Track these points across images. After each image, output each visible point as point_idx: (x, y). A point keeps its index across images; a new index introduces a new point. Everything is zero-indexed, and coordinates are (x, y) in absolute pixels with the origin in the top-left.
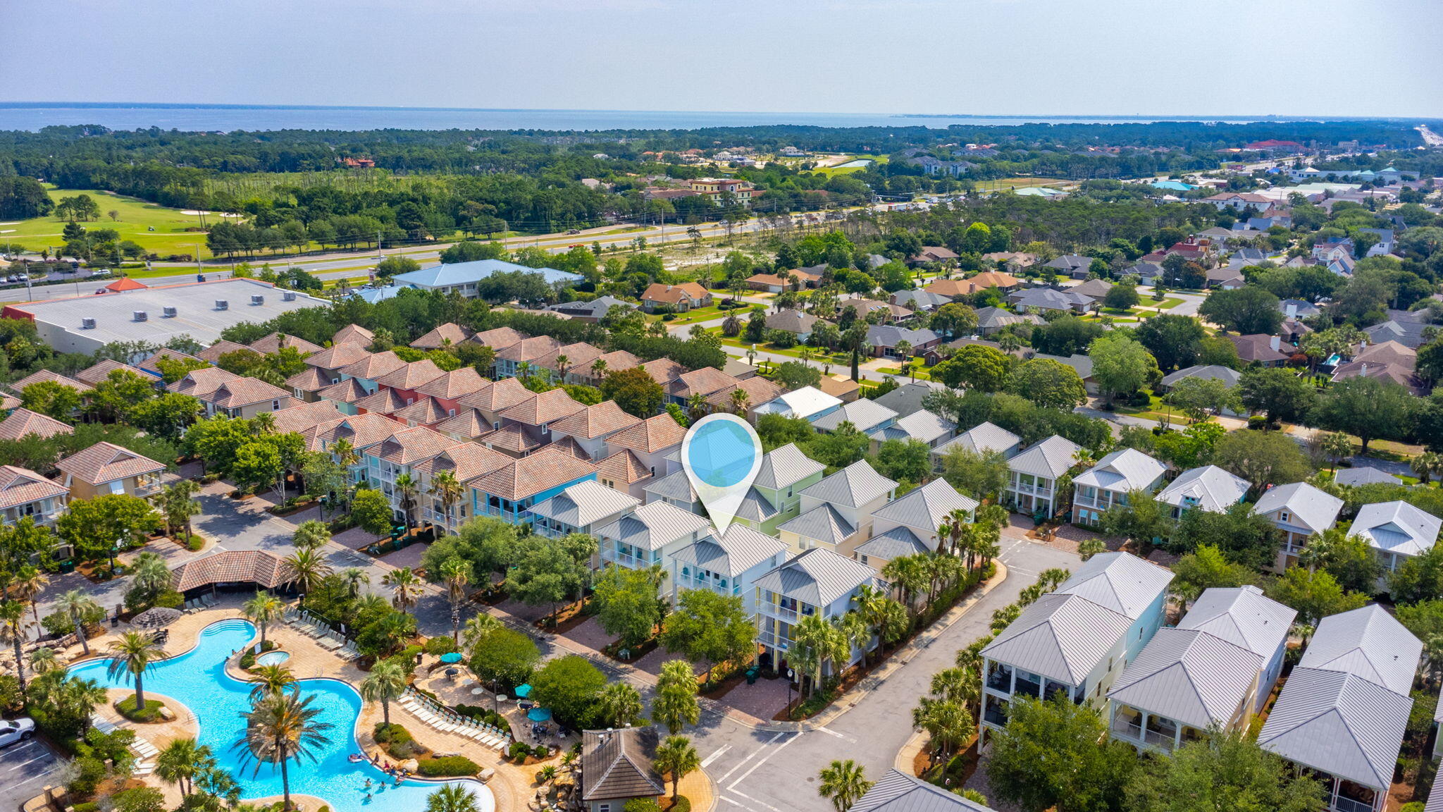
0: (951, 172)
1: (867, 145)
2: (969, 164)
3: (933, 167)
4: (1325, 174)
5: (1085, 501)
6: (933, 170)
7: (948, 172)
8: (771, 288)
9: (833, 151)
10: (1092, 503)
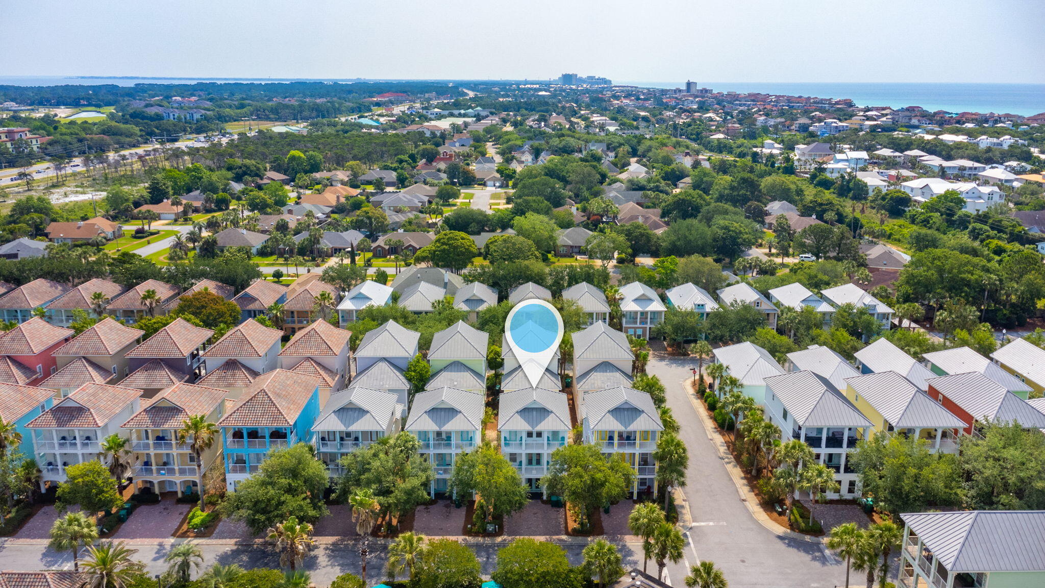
0: (188, 118)
1: (83, 99)
2: (203, 112)
3: (171, 115)
4: (446, 112)
5: (630, 323)
6: (172, 117)
7: (185, 118)
8: (162, 216)
9: (51, 105)
10: (636, 323)
